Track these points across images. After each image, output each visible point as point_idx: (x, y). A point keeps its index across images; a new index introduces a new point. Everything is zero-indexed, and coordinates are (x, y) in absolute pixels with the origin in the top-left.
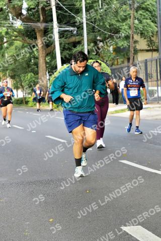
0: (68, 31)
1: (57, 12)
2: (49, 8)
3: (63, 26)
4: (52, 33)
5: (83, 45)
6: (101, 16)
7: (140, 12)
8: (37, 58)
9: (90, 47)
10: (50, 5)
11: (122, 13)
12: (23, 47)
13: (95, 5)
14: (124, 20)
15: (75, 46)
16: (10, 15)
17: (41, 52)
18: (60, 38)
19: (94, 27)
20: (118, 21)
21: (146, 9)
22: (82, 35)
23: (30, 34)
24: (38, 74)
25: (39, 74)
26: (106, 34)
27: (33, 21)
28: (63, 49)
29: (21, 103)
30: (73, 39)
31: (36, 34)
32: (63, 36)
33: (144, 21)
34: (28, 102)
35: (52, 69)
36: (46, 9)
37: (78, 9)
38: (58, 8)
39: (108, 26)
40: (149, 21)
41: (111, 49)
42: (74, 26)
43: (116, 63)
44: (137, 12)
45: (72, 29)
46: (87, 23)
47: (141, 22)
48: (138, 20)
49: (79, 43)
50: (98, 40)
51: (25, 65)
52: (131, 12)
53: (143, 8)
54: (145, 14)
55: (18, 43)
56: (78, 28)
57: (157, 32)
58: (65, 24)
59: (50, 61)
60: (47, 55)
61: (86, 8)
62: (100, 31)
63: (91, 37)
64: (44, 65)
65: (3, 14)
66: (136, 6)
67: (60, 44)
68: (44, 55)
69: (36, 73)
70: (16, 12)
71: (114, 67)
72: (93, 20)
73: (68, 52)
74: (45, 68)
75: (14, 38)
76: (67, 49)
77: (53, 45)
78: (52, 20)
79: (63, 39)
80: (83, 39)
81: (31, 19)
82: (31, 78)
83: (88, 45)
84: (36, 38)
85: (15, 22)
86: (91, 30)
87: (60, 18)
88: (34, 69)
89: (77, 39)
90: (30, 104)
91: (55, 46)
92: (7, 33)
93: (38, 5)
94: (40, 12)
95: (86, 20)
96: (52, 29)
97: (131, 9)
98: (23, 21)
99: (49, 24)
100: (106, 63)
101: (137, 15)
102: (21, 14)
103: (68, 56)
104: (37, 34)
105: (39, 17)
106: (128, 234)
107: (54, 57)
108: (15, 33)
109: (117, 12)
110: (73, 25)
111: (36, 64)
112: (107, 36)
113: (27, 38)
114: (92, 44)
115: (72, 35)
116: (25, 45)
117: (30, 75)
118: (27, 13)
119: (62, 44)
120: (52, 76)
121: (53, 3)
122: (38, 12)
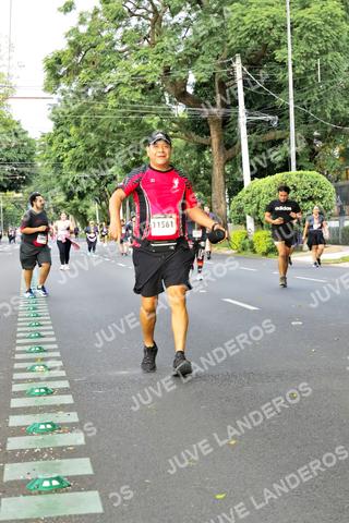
0: (262, 121)
1: (244, 89)
3: (255, 113)
4: (237, 124)
5: (288, 145)
6: (320, 97)
8: (210, 167)
9: (300, 149)
10: (233, 79)
12: (186, 148)
13: (309, 77)
16: (166, 94)
17: (216, 157)
18: (249, 133)
19: (307, 116)
22: (284, 127)
23: (199, 126)
24: (210, 194)
25: (213, 195)
26: (327, 127)
27: (205, 105)
28: (254, 152)
30: (271, 135)
31: (208, 127)
32: (255, 131)
35: (235, 187)
36: (227, 84)
37: (281, 85)
38: (247, 83)
41: (336, 152)
42: (272, 114)
43: (344, 176)
45: (270, 117)
46: (295, 108)
49: (282, 141)
50: (314, 137)
55: (178, 142)
56: (280, 117)
58: (258, 109)
59: (233, 173)
60: (227, 162)
61: (294, 82)
62: (317, 121)
63: (301, 132)
64: (222, 178)
65: (154, 93)
67: (249, 144)
68: (222, 162)
69: (208, 193)
70: (176, 90)
71: (340, 183)
72: (305, 103)
74: (222, 183)
75: (171, 133)
76: (261, 152)
77: (237, 146)
78: (236, 104)
79: (254, 135)
80: (288, 136)
81: (201, 102)
83: (297, 145)
84: (208, 134)
85: (174, 107)
86: (303, 120)
87: (250, 101)
88: (204, 185)
89: (278, 134)
91: (240, 147)
92: (160, 125)
93: (212, 79)
94: (217, 90)
95: (295, 103)
96: (237, 118)
98: (188, 106)
99: (232, 110)
100: (327, 176)
102: (185, 93)
104: (211, 126)
107: (238, 166)
108: (174, 125)
109: (347, 89)
110: (273, 111)
111: (209, 178)
112: (329, 130)
113: (193, 134)
114: (304, 144)
115: (271, 129)
116: (190, 145)
118: (195, 92)
119: (253, 144)
120: (235, 198)
121: (239, 75)
122: (213, 89)
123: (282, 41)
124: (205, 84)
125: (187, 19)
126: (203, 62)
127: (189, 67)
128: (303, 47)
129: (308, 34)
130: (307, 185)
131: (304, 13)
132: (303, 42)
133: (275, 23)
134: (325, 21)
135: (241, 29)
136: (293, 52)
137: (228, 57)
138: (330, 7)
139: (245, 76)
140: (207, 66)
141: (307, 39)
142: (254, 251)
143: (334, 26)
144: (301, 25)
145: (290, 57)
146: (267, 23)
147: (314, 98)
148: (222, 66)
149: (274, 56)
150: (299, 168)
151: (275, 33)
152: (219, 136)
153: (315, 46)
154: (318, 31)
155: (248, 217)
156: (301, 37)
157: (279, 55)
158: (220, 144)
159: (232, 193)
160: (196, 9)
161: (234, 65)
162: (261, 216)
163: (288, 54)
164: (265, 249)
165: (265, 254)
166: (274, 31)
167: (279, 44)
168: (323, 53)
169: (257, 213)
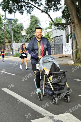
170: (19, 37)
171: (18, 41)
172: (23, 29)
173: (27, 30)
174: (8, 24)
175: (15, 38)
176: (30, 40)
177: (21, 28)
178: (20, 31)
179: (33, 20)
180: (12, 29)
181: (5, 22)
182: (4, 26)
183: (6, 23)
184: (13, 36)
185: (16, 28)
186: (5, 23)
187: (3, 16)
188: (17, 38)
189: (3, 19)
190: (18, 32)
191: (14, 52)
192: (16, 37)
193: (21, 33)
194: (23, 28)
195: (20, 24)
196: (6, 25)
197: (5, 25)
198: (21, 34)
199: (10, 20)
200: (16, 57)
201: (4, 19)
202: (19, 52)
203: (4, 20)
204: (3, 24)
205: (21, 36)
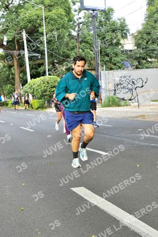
0: (34, 56)
1: (27, 43)
2: (22, 41)
3: (31, 53)
4: (24, 57)
5: (45, 66)
6: (57, 46)
7: (83, 44)
8: (14, 74)
9: (49, 67)
10: (22, 39)
11: (71, 45)
12: (4, 66)
13: (53, 39)
14: (72, 49)
15: (40, 67)
17: (16, 71)
18: (29, 61)
20: (68, 50)
21: (87, 42)
22: (44, 59)
24: (14, 85)
25: (16, 86)
26: (60, 59)
27: (11, 50)
28: (31, 69)
29: (3, 105)
30: (38, 62)
33: (86, 50)
34: (8, 104)
35: (24, 82)
36: (20, 41)
37: (42, 42)
38: (28, 41)
39: (62, 53)
40: (89, 50)
41: (64, 68)
42: (39, 53)
44: (81, 44)
45: (38, 55)
46: (47, 51)
47: (83, 51)
48: (82, 49)
49: (43, 64)
50: (55, 62)
51: (5, 79)
52: (77, 44)
53: (85, 42)
54: (86, 45)
56: (41, 54)
57: (94, 57)
58: (33, 51)
59: (23, 76)
60: (21, 72)
62: (56, 56)
63: (50, 60)
64: (19, 79)
66: (80, 40)
67: (30, 65)
68: (19, 72)
69: (13, 85)
72: (51, 49)
73: (35, 70)
74: (19, 81)
76: (34, 69)
77: (24, 66)
78: (24, 49)
79: (31, 61)
80: (45, 62)
81: (10, 48)
82: (10, 88)
83: (48, 66)
86: (51, 55)
88: (12, 82)
89: (41, 61)
90: (9, 106)
91: (26, 66)
93: (14, 39)
94: (16, 44)
95: (47, 49)
97: (77, 42)
98: (4, 50)
99: (22, 52)
101: (81, 46)
102: (3, 45)
103: (35, 73)
104: (14, 58)
105: (15, 47)
106: (75, 192)
107: (25, 74)
109: (67, 44)
110: (39, 52)
111: (13, 79)
112: (61, 60)
114: (51, 65)
115: (38, 59)
117: (9, 86)
118: (7, 44)
119: (31, 65)
120: (24, 87)
121: (25, 38)
122: (14, 43)
123: (41, 24)
124: (11, 41)
125: (3, 14)
126: (10, 32)
127: (4, 34)
128: (50, 27)
129: (52, 22)
130: (53, 81)
131: (50, 13)
132: (50, 25)
133: (38, 17)
134: (58, 17)
135: (25, 19)
136: (46, 29)
137: (20, 30)
138: (60, 11)
139: (27, 38)
140: (11, 34)
141: (51, 24)
142: (33, 108)
143: (62, 19)
144: (49, 18)
145: (45, 31)
146: (35, 17)
147: (55, 47)
148: (18, 34)
149: (38, 30)
150: (49, 75)
151: (38, 21)
152: (17, 62)
153: (54, 27)
154: (56, 20)
155: (30, 94)
156: (49, 23)
157: (40, 30)
158: (18, 65)
159: (23, 85)
160: (7, 11)
161: (22, 33)
162: (35, 93)
163: (44, 29)
164: (37, 107)
165: (37, 109)
166: (38, 20)
167: (40, 25)
168: (58, 29)
169: (33, 93)
170: (117, 55)
171: (115, 64)
172: (126, 34)
173: (137, 36)
174: (87, 23)
175: (107, 58)
176: (145, 61)
177: (122, 30)
178: (119, 40)
179: (153, 9)
180: (99, 36)
181: (80, 18)
182: (79, 27)
183: (82, 20)
184: (101, 52)
185: (108, 32)
186: (80, 21)
187: (74, 3)
188: (111, 59)
189: (76, 11)
190: (115, 41)
191: (104, 95)
192: (107, 55)
193: (121, 44)
194: (128, 30)
195: (119, 21)
196: (84, 24)
197: (81, 25)
198: (122, 47)
199: (93, 10)
200: (109, 106)
201: (77, 9)
202: (115, 94)
203: (77, 13)
204: (75, 22)
205: (122, 52)
